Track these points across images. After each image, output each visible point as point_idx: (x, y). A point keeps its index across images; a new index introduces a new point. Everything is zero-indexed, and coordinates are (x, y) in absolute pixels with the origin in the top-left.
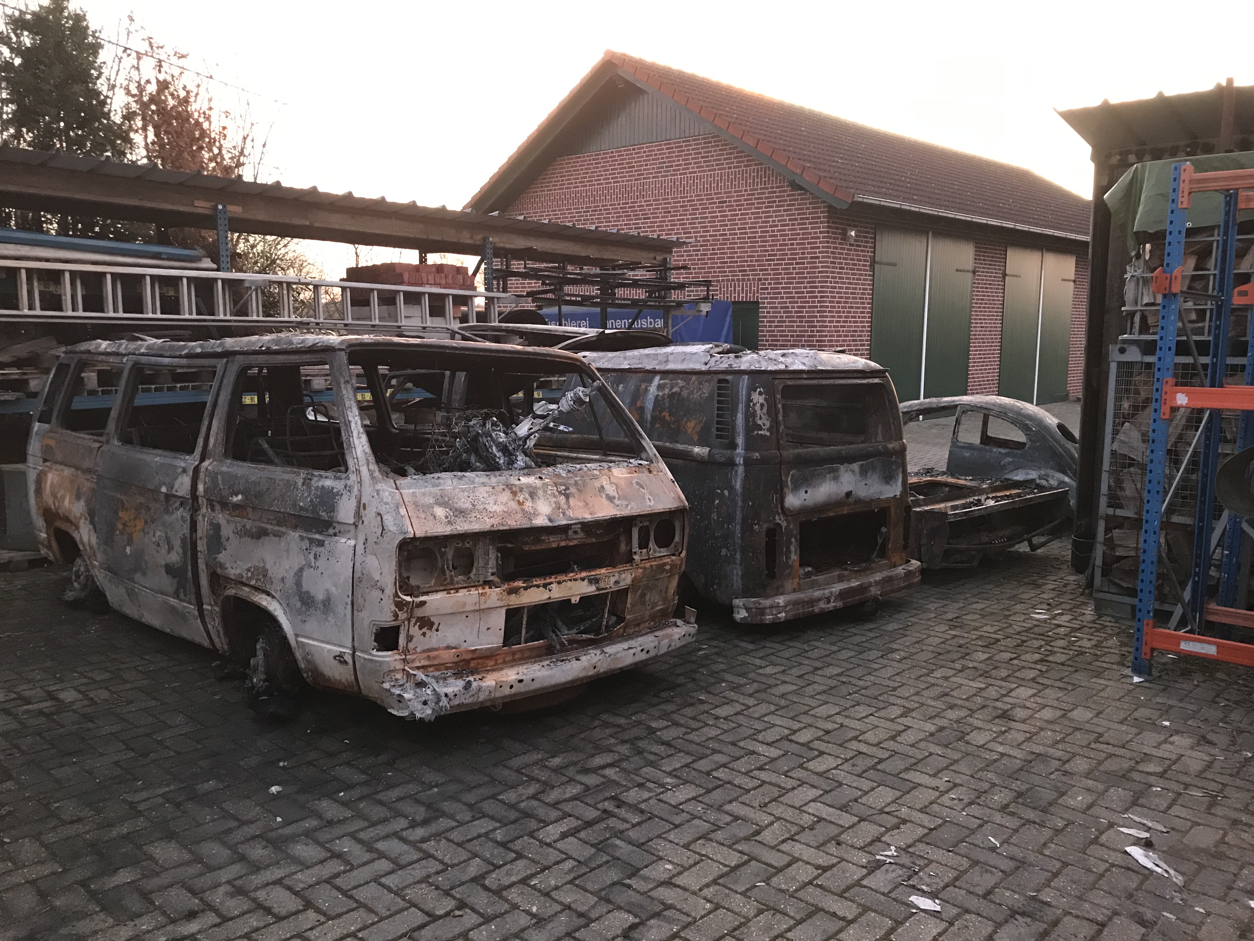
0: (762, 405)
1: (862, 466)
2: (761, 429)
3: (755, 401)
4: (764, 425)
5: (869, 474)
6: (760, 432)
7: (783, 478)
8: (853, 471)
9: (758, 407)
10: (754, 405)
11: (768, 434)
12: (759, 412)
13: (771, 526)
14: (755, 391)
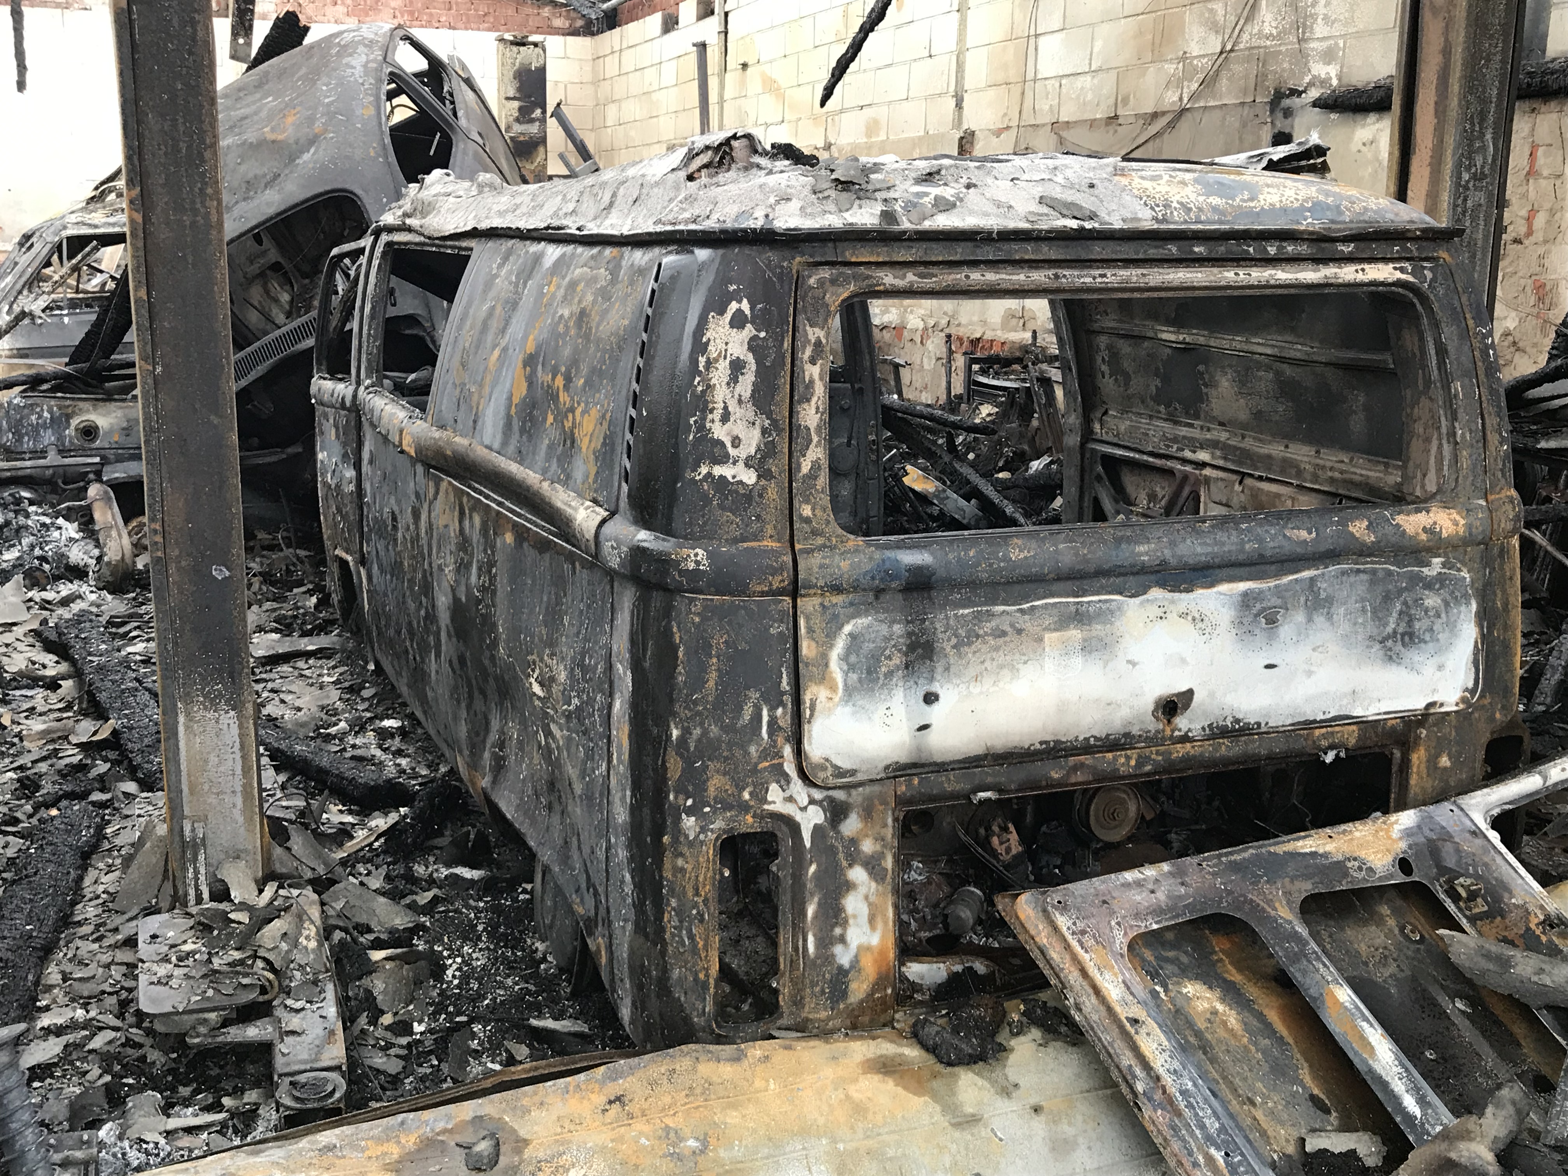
0: (737, 367)
1: (1246, 601)
2: (723, 459)
3: (713, 351)
4: (736, 442)
5: (1286, 630)
6: (718, 471)
7: (807, 648)
8: (1198, 620)
9: (720, 374)
10: (709, 364)
11: (749, 477)
12: (721, 394)
13: (748, 823)
14: (722, 312)
